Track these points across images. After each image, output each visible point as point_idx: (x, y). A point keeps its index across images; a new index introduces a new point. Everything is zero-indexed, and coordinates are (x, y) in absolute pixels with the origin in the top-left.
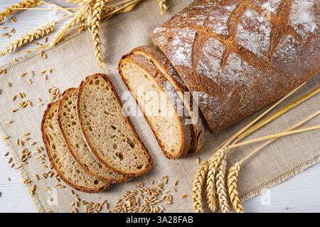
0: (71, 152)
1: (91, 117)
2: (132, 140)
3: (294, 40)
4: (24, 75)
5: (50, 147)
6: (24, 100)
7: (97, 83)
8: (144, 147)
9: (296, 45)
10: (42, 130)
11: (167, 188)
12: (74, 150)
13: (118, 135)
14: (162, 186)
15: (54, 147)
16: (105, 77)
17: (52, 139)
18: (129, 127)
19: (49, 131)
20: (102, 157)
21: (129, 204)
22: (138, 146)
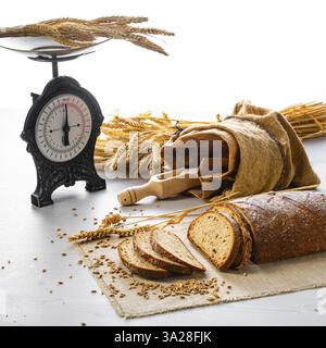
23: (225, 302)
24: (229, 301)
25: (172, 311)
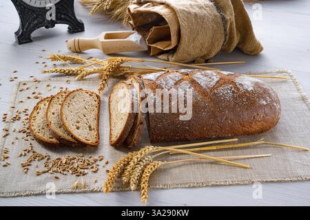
0: (47, 113)
1: (74, 103)
2: (92, 127)
3: (233, 89)
4: (48, 86)
5: (35, 112)
6: (39, 96)
7: (91, 95)
8: (98, 135)
9: (233, 92)
10: (37, 104)
11: (98, 163)
12: (49, 114)
13: (85, 120)
14: (96, 161)
15: (38, 113)
16: (98, 97)
17: (40, 109)
18: (96, 121)
19: (42, 106)
20: (65, 119)
21: (64, 162)
22: (94, 133)
23: (92, 191)
24: (96, 192)
25: (36, 195)
